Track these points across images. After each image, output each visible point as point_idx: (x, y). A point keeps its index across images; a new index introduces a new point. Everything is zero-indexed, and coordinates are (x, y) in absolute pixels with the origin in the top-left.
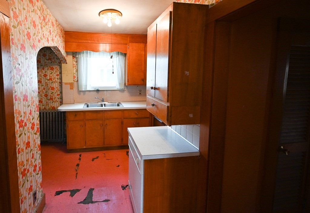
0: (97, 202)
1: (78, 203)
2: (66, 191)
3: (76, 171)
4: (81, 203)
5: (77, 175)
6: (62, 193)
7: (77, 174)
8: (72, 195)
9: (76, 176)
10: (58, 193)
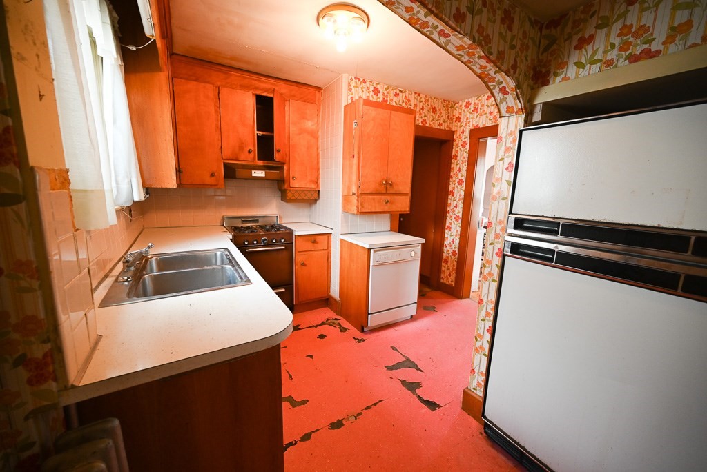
0: (403, 356)
1: (422, 371)
2: (419, 398)
3: (360, 414)
4: (418, 369)
5: (370, 405)
6: (427, 400)
7: (368, 408)
8: (418, 385)
9: (375, 404)
10: (432, 405)
